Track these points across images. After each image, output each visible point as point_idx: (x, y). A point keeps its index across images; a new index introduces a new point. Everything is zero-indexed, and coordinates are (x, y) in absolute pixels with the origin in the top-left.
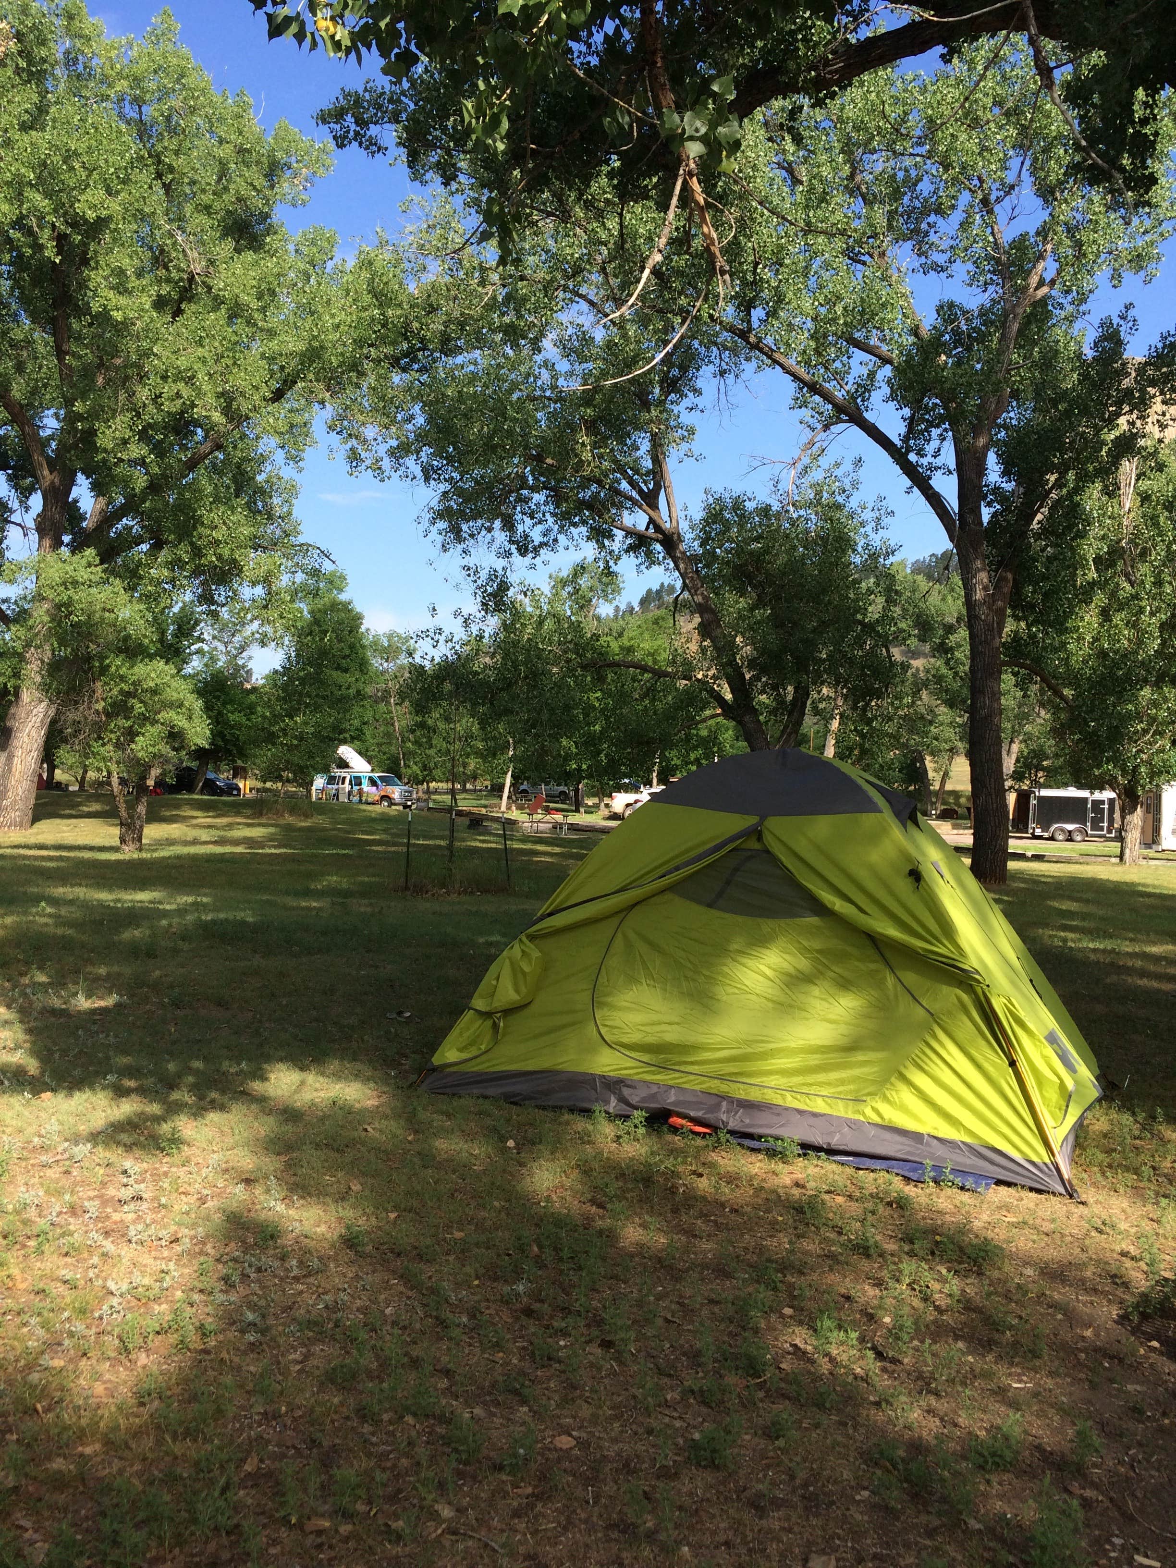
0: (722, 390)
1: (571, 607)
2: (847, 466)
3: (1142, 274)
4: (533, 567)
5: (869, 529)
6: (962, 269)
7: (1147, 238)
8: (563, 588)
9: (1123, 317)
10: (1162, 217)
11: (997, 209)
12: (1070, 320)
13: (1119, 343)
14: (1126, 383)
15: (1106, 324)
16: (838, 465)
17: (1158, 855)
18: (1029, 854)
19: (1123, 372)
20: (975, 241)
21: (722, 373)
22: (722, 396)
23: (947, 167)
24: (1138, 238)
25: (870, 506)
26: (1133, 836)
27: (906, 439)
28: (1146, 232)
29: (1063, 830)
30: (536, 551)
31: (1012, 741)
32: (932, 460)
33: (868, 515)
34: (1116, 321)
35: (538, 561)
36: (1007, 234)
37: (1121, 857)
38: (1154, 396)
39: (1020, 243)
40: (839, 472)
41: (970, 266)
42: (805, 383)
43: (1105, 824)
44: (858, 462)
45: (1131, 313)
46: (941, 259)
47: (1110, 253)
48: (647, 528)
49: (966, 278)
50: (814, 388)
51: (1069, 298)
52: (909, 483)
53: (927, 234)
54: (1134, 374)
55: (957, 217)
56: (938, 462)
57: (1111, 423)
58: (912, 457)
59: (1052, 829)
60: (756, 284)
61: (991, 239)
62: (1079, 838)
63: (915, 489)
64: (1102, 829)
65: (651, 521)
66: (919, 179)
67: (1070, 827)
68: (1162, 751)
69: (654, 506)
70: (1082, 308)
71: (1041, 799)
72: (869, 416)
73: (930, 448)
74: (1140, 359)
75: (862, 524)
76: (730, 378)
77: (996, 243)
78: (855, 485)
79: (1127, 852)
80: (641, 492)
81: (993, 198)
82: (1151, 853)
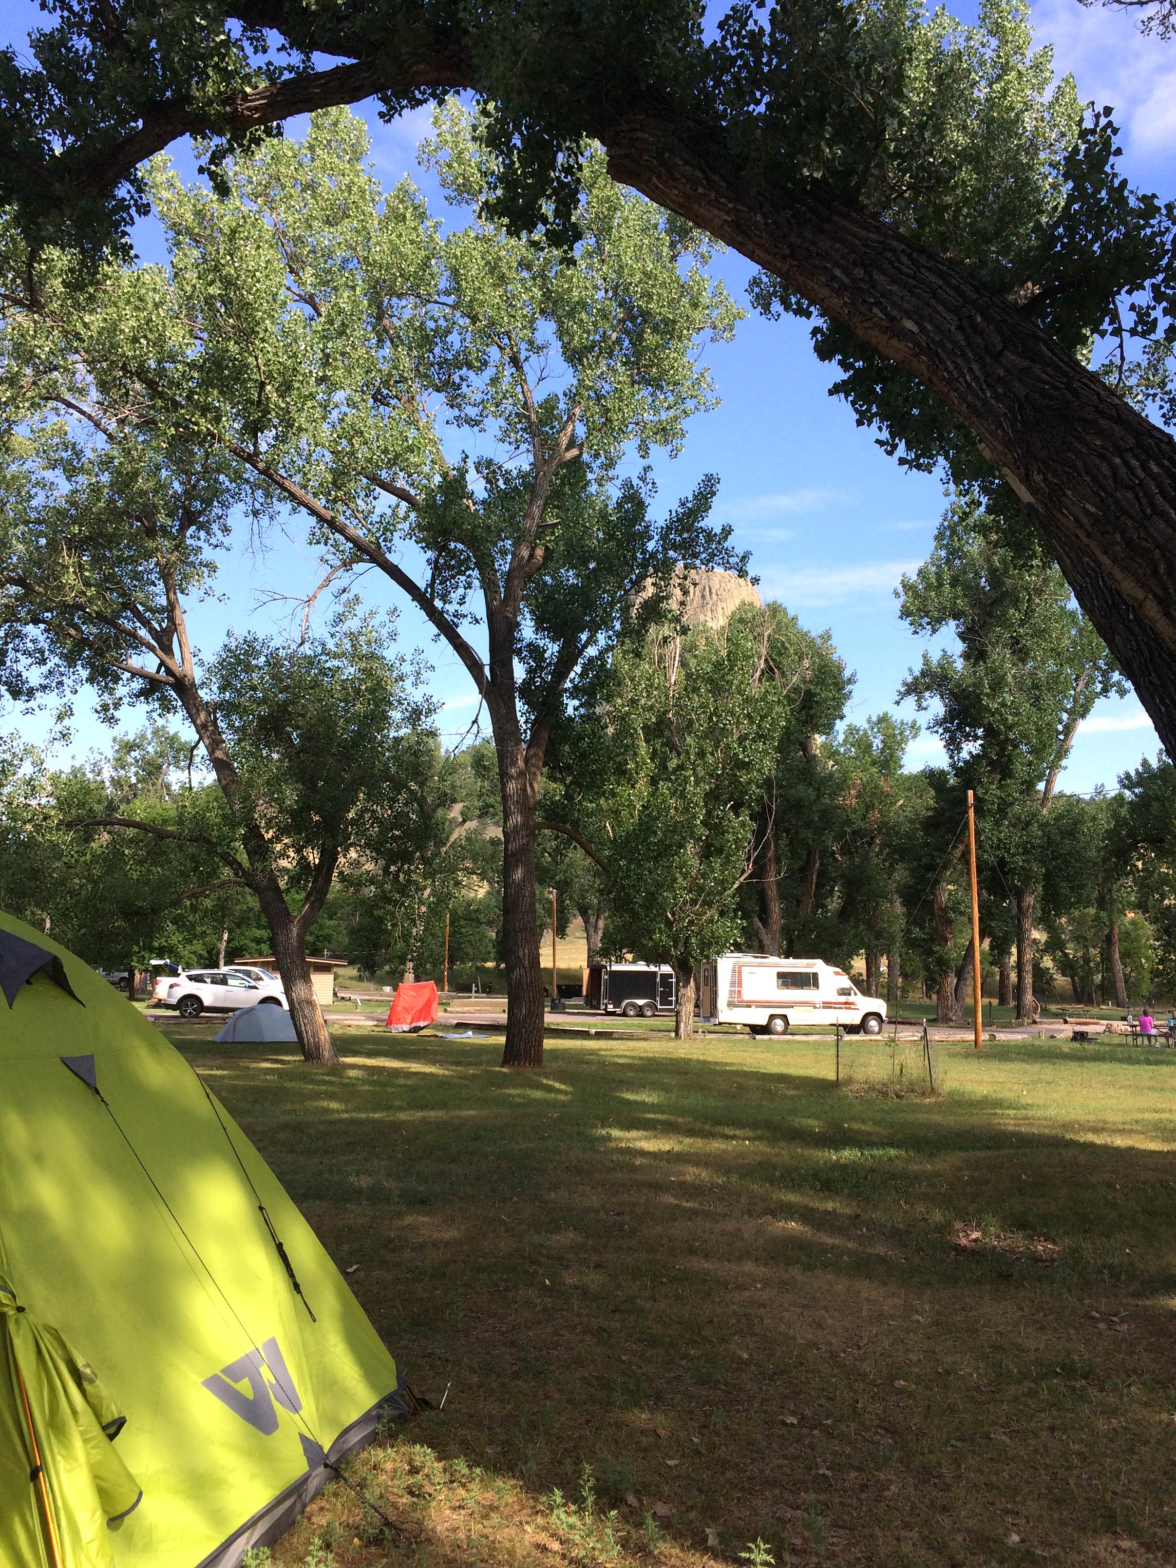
0: (256, 531)
1: (136, 774)
2: (382, 617)
3: (669, 447)
4: (28, 712)
5: (408, 684)
6: (494, 425)
7: (672, 413)
8: (128, 752)
9: (643, 479)
10: (684, 395)
11: (526, 367)
12: (600, 482)
13: (641, 506)
14: (651, 546)
15: (628, 485)
16: (372, 613)
17: (717, 1028)
18: (593, 1031)
19: (645, 535)
20: (505, 397)
21: (256, 513)
22: (256, 537)
23: (474, 319)
24: (662, 412)
25: (408, 658)
26: (688, 1008)
27: (432, 585)
28: (669, 408)
29: (634, 1005)
30: (31, 693)
31: (598, 918)
32: (457, 607)
33: (406, 668)
34: (636, 482)
35: (33, 704)
36: (538, 396)
37: (677, 1031)
38: (676, 561)
39: (549, 405)
40: (374, 622)
41: (501, 422)
42: (326, 521)
43: (674, 998)
44: (394, 612)
45: (650, 475)
46: (472, 412)
47: (637, 424)
48: (158, 671)
49: (499, 434)
50: (332, 524)
51: (598, 462)
52: (436, 631)
53: (459, 387)
54: (656, 538)
55: (489, 372)
56: (463, 609)
57: (638, 586)
58: (438, 603)
59: (624, 1004)
60: (262, 404)
61: (521, 396)
62: (649, 1013)
63: (442, 637)
64: (670, 1003)
65: (162, 664)
66: (448, 332)
67: (641, 1002)
68: (711, 921)
69: (167, 649)
70: (611, 473)
71: (613, 974)
72: (392, 558)
73: (455, 596)
74: (661, 523)
75: (401, 678)
76: (265, 520)
77: (525, 403)
78: (393, 636)
79: (682, 1025)
80: (151, 630)
81: (522, 357)
82: (709, 1026)
